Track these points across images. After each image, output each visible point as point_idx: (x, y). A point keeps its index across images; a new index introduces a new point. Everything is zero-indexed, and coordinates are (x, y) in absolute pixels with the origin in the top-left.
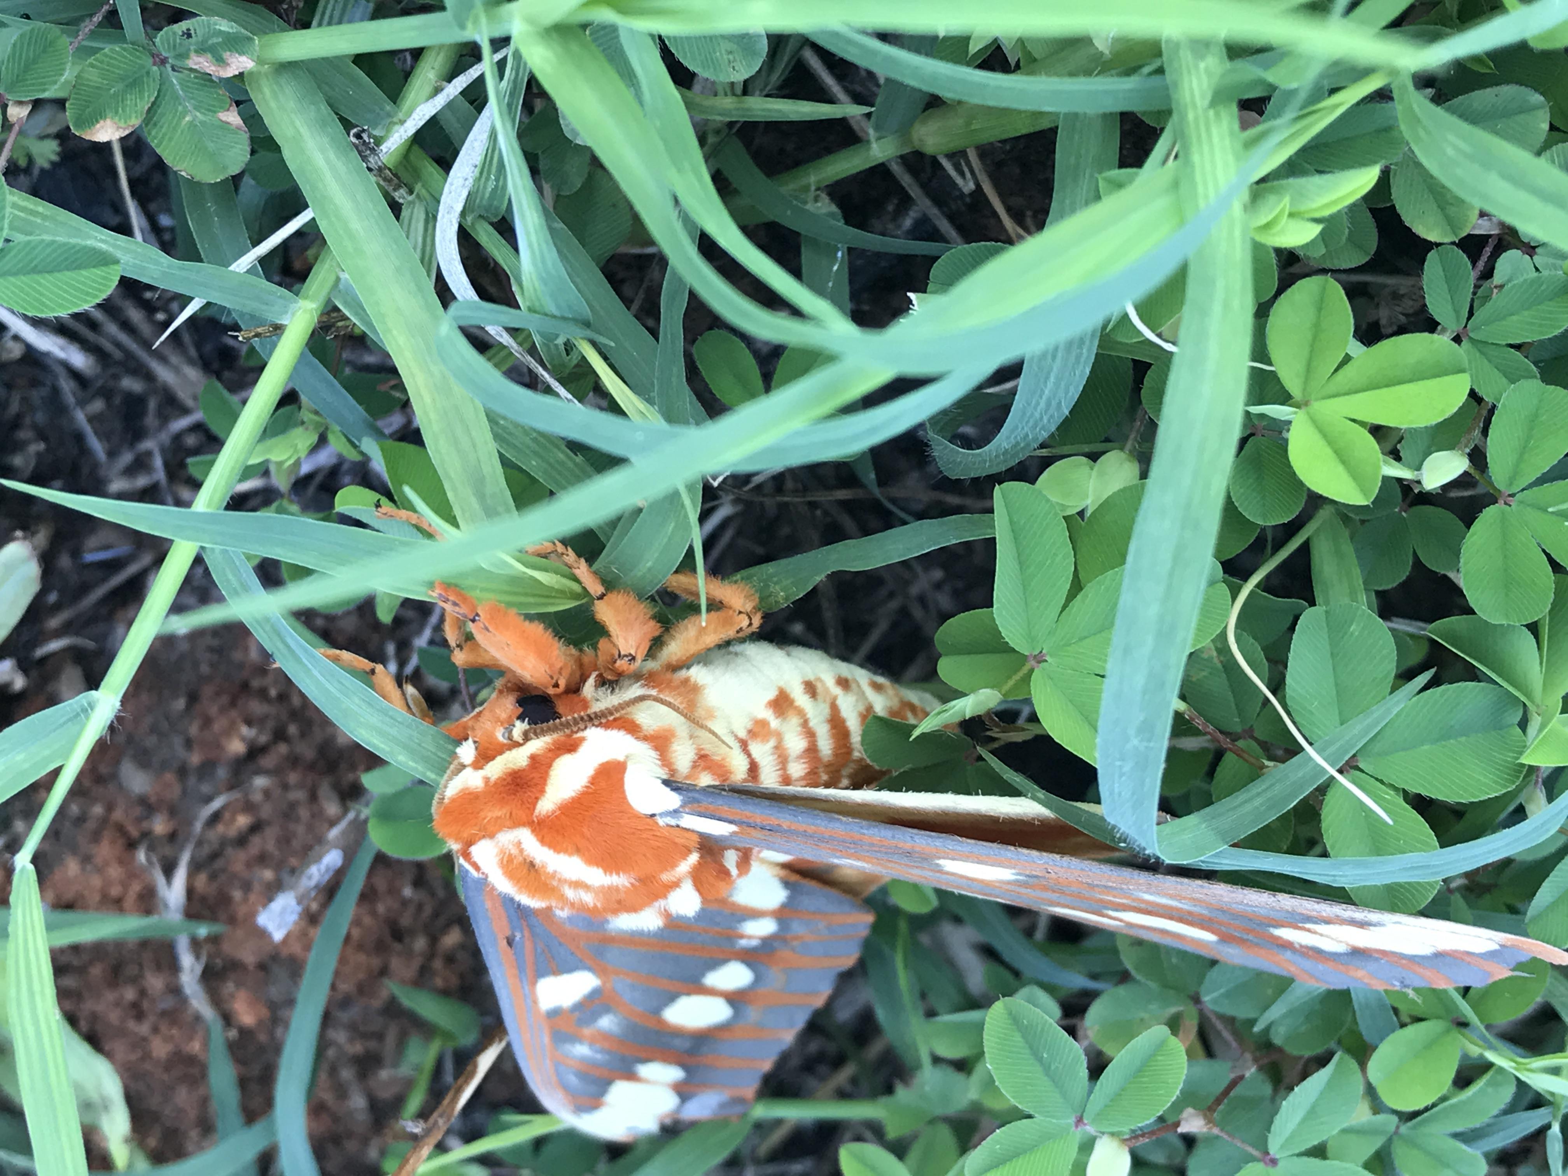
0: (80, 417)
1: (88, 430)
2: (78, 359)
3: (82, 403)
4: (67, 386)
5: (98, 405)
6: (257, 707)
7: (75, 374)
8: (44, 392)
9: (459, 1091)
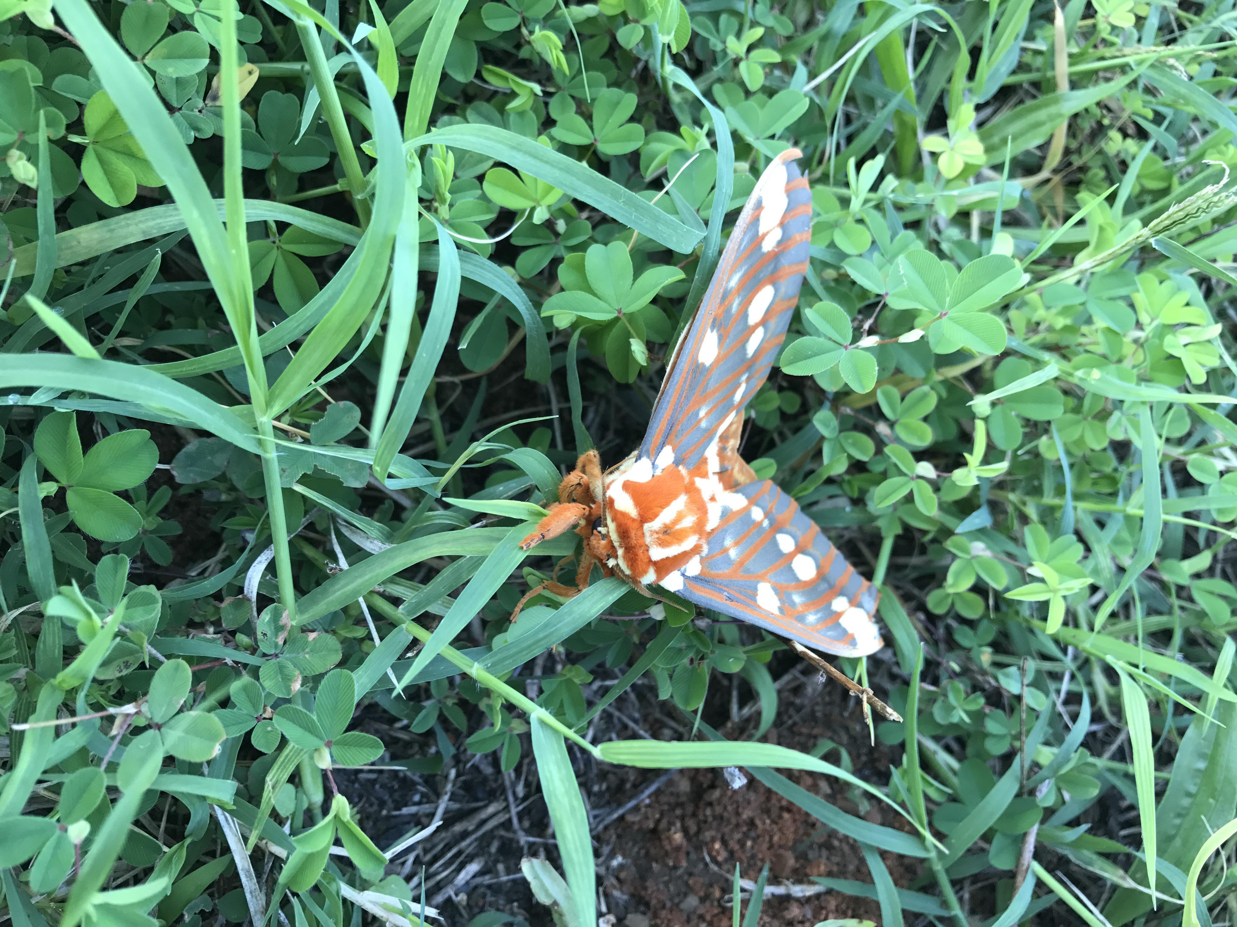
0: (504, 878)
1: (512, 877)
2: (473, 868)
3: (497, 876)
4: (487, 880)
5: (501, 867)
6: (663, 824)
7: (481, 873)
8: (489, 893)
9: (811, 658)
